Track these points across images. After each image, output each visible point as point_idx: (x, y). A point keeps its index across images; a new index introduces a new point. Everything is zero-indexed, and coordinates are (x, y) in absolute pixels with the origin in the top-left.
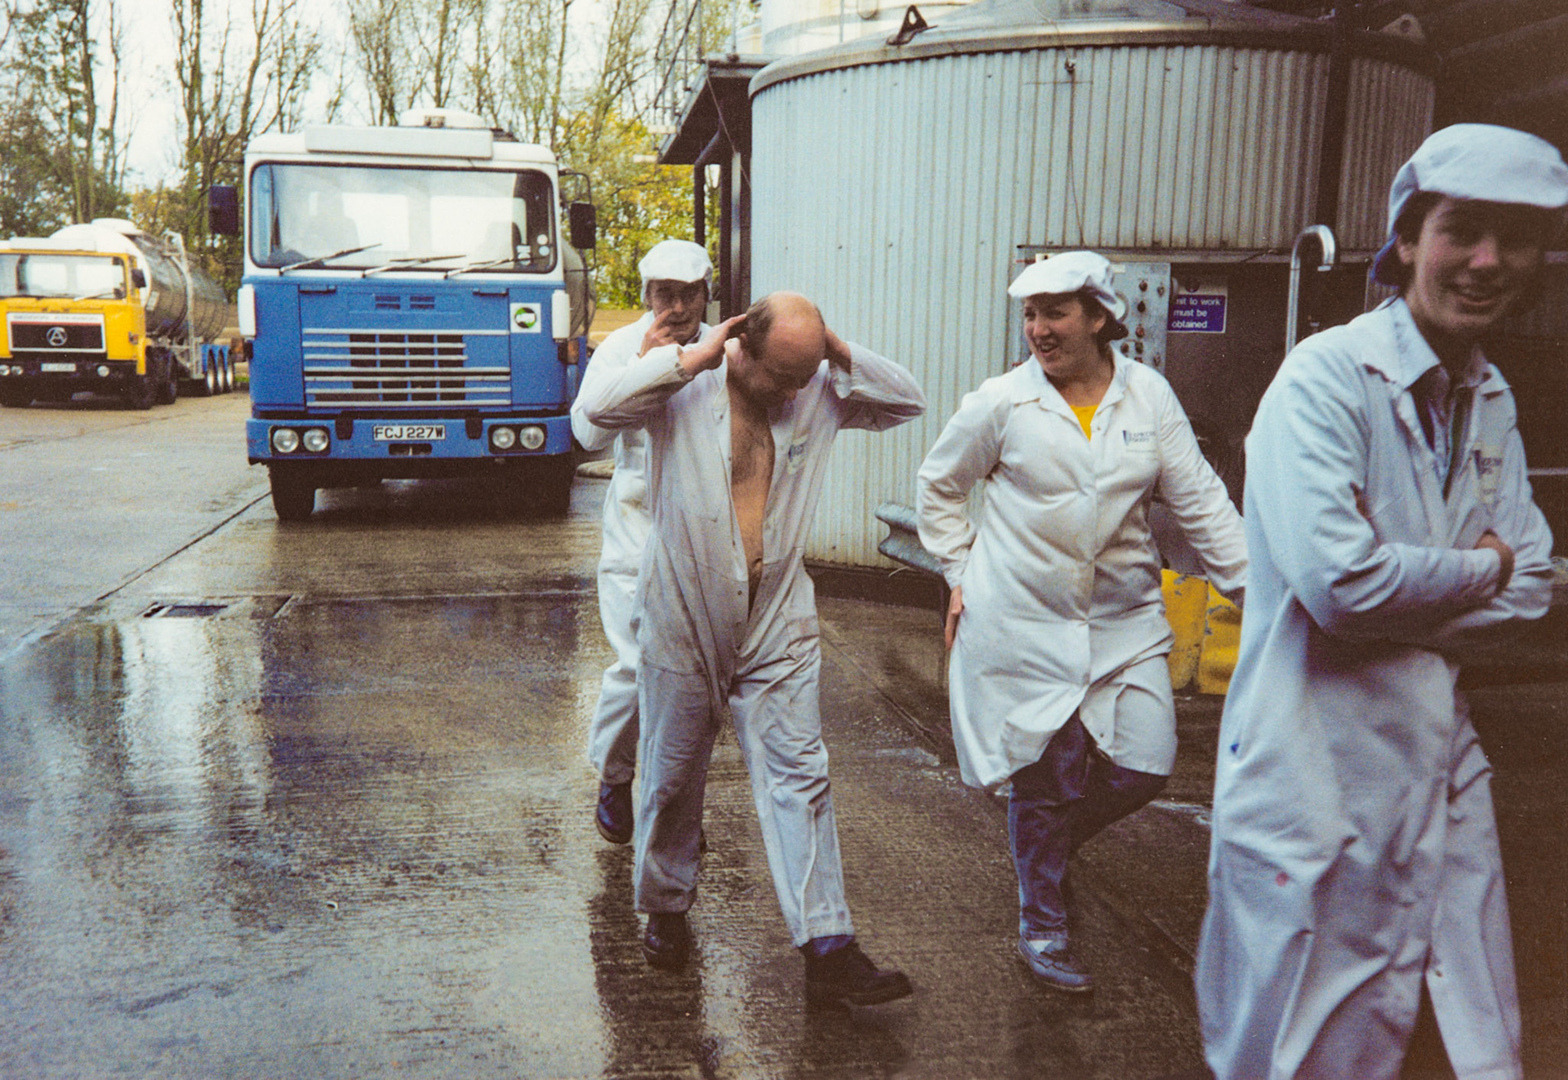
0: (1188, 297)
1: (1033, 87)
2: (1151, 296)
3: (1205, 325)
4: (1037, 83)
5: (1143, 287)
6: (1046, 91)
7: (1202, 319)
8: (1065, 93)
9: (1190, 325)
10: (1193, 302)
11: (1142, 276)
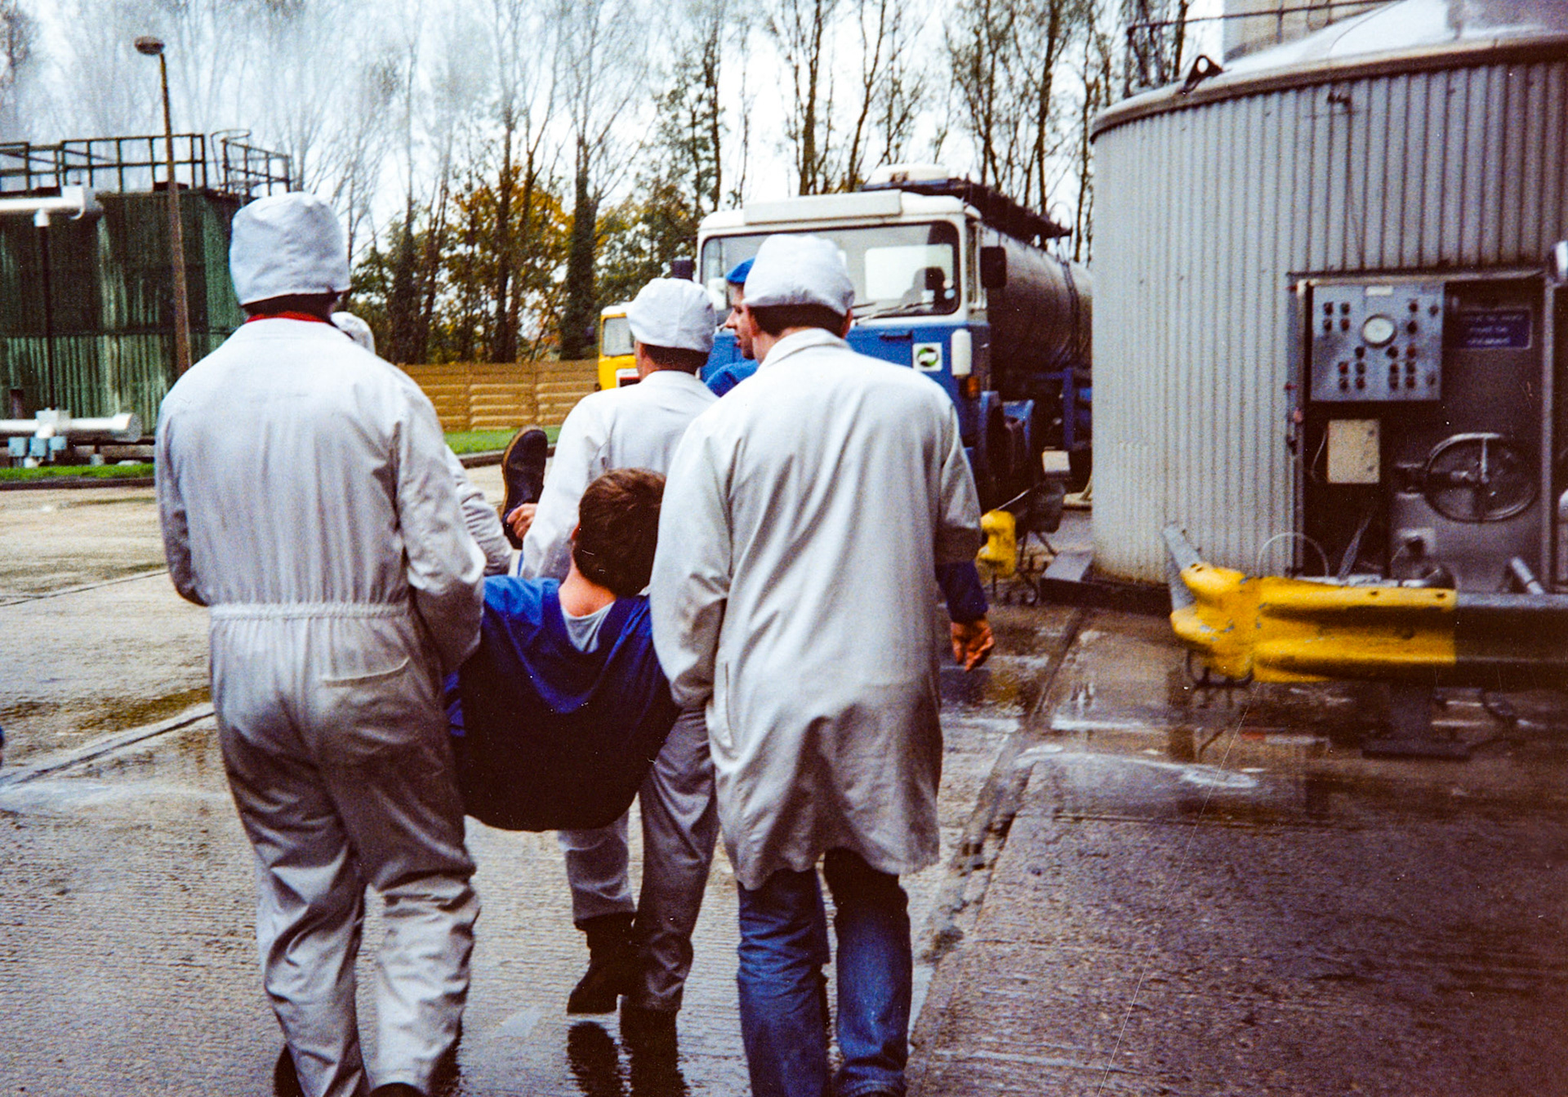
0: (1485, 314)
1: (1309, 121)
2: (1423, 315)
3: (1506, 340)
4: (1314, 117)
5: (1414, 308)
6: (1322, 124)
7: (1502, 336)
8: (1341, 123)
9: (1489, 342)
10: (1491, 319)
11: (1411, 296)
